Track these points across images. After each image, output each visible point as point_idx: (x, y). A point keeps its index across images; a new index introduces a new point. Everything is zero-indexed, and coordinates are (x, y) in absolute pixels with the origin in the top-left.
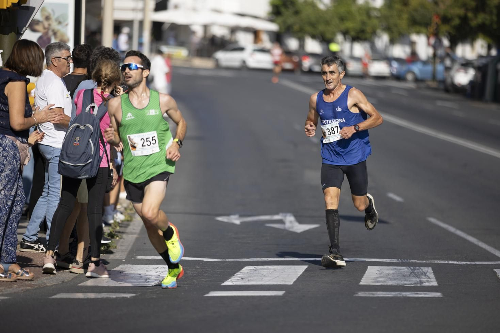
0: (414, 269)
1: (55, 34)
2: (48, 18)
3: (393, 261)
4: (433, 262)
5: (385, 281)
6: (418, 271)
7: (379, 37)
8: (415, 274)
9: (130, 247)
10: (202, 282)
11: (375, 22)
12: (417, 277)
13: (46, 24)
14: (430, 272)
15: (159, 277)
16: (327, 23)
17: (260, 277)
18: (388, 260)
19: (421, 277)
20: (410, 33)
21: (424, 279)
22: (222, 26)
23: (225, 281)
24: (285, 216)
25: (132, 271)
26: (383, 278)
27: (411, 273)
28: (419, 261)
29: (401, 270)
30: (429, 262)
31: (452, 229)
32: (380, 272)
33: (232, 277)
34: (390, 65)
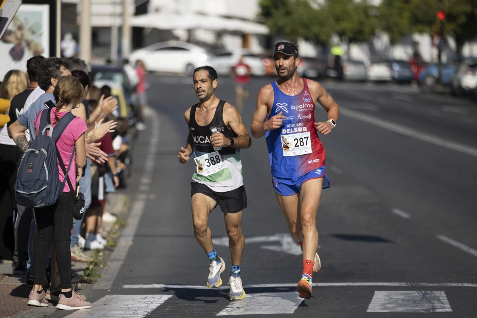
0: (426, 294)
1: (28, 44)
2: (20, 28)
3: (402, 284)
4: (446, 285)
5: (394, 308)
6: (430, 295)
7: (378, 38)
8: (426, 299)
9: (115, 275)
10: (195, 312)
11: (374, 21)
12: (428, 303)
13: (19, 34)
14: (443, 297)
15: (148, 308)
16: (321, 24)
17: (258, 306)
18: (396, 284)
19: (433, 302)
20: (411, 33)
21: (437, 304)
22: (207, 30)
23: (220, 311)
24: (282, 237)
25: (118, 301)
26: (392, 304)
27: (422, 298)
28: (430, 285)
29: (411, 295)
30: (441, 285)
31: (464, 248)
32: (388, 298)
33: (227, 306)
34: (391, 68)
